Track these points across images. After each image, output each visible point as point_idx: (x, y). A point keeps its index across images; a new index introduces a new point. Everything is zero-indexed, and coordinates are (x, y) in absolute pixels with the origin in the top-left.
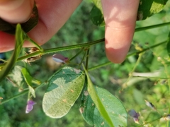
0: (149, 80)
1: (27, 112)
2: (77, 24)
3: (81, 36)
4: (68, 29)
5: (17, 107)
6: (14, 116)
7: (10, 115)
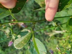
0: (60, 34)
1: (9, 46)
2: (32, 8)
3: (33, 14)
4: (28, 10)
5: (4, 42)
6: (3, 46)
7: (1, 45)
